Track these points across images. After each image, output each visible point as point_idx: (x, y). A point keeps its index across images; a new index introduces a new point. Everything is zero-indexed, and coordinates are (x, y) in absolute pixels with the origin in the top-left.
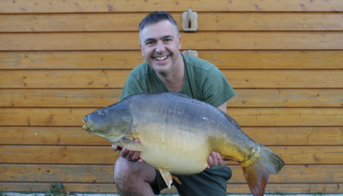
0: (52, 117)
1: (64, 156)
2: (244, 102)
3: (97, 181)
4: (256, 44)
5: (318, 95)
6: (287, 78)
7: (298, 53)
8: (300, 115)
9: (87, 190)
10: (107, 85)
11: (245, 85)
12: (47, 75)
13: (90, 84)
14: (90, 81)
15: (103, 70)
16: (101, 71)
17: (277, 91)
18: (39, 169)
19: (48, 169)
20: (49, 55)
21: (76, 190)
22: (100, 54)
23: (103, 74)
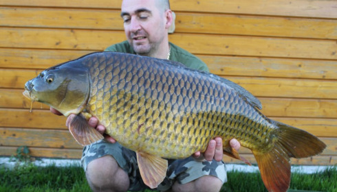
0: (16, 78)
1: (31, 120)
2: (222, 70)
3: (66, 147)
4: (239, 7)
5: (300, 66)
6: (269, 46)
7: (283, 19)
8: (280, 85)
9: (55, 155)
10: (75, 46)
11: (225, 51)
12: (11, 33)
13: (57, 44)
14: (58, 41)
15: (72, 29)
16: (69, 31)
17: (258, 60)
18: (5, 133)
19: (14, 133)
20: (12, 11)
21: (44, 155)
22: (69, 12)
23: (72, 34)
